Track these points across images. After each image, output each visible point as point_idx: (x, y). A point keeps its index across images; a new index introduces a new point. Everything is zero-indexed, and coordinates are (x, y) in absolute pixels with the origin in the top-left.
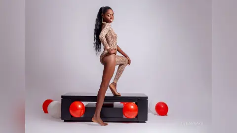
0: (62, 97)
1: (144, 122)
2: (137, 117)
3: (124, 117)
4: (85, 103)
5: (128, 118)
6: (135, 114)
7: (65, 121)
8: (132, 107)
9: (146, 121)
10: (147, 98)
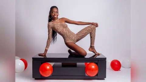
0: (33, 58)
1: (103, 79)
2: (97, 75)
3: (86, 75)
4: (52, 64)
5: (89, 76)
6: (96, 73)
7: (36, 79)
8: (93, 67)
9: (105, 79)
10: (106, 59)
